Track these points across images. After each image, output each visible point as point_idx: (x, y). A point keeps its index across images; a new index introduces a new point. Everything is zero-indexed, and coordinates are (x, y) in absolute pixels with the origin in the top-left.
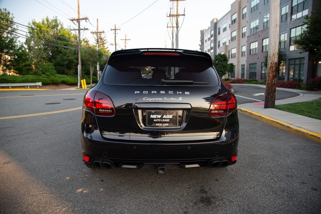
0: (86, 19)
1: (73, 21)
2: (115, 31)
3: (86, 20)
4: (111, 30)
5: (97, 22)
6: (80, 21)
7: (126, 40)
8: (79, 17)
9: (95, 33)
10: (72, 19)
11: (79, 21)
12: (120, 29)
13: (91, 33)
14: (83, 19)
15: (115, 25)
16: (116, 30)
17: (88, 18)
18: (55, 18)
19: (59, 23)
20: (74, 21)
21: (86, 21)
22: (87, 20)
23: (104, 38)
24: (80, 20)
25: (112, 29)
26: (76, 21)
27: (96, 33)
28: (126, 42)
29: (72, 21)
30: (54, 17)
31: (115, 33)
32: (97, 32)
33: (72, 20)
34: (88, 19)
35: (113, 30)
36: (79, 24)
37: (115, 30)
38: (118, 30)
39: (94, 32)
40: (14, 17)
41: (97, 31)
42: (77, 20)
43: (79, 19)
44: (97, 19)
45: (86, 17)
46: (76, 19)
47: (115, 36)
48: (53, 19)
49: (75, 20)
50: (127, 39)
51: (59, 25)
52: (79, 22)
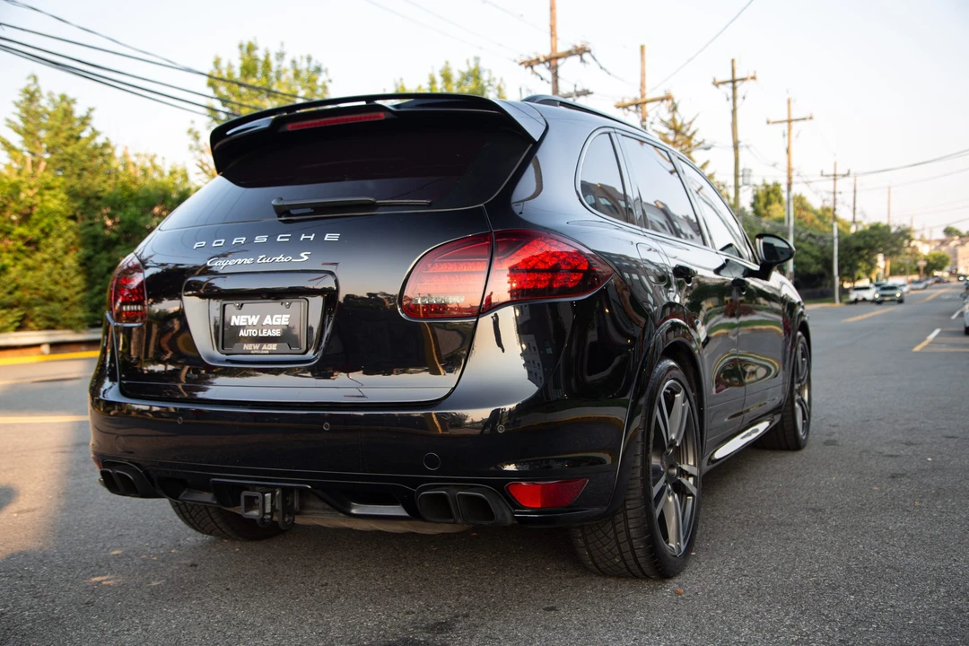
0: (580, 51)
1: (532, 67)
2: (734, 89)
3: (581, 55)
4: (717, 84)
5: (643, 60)
6: (560, 62)
7: (789, 121)
8: (554, 48)
9: (631, 105)
10: (525, 58)
11: (553, 62)
12: (754, 78)
13: (618, 107)
14: (569, 54)
15: (733, 61)
16: (738, 84)
17: (588, 47)
18: (472, 65)
19: (486, 84)
20: (536, 68)
21: (582, 60)
22: (586, 56)
23: (690, 123)
24: (557, 58)
25: (719, 79)
26: (542, 65)
27: (637, 105)
28: (789, 129)
29: (529, 69)
30: (468, 63)
31: (734, 98)
32: (640, 101)
33: (530, 64)
34: (589, 51)
35: (724, 83)
36: (555, 75)
37: (733, 81)
38: (743, 80)
39: (627, 101)
40: (330, 81)
41: (643, 96)
42: (548, 60)
43: (554, 55)
44: (642, 48)
45: (579, 45)
46: (542, 59)
47: (734, 111)
48: (465, 69)
49: (538, 61)
50: (793, 117)
51: (489, 88)
52: (556, 67)
